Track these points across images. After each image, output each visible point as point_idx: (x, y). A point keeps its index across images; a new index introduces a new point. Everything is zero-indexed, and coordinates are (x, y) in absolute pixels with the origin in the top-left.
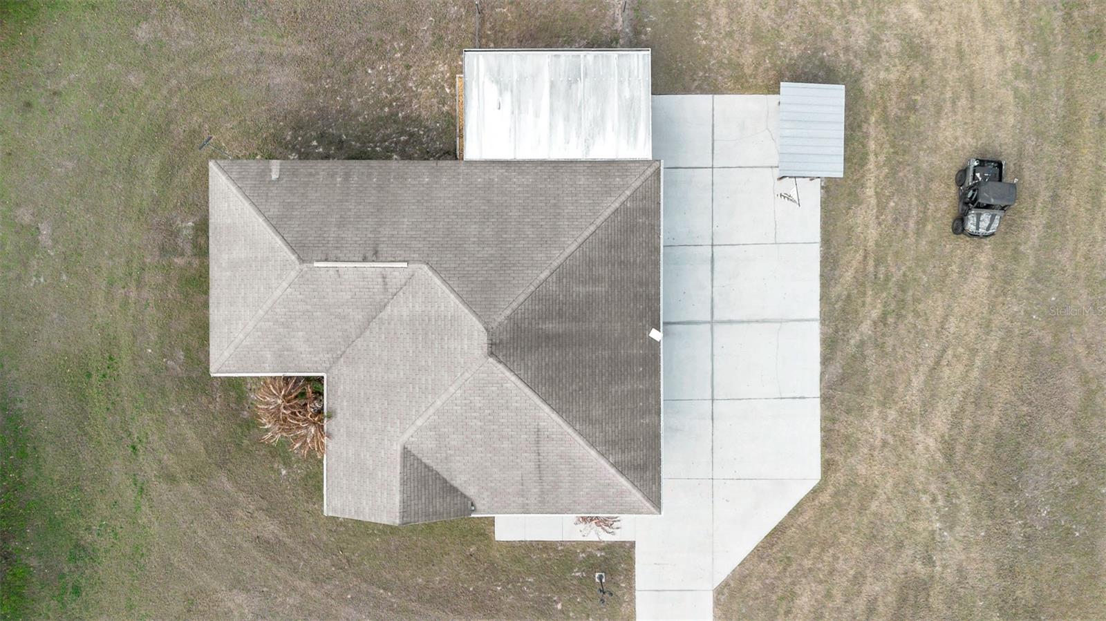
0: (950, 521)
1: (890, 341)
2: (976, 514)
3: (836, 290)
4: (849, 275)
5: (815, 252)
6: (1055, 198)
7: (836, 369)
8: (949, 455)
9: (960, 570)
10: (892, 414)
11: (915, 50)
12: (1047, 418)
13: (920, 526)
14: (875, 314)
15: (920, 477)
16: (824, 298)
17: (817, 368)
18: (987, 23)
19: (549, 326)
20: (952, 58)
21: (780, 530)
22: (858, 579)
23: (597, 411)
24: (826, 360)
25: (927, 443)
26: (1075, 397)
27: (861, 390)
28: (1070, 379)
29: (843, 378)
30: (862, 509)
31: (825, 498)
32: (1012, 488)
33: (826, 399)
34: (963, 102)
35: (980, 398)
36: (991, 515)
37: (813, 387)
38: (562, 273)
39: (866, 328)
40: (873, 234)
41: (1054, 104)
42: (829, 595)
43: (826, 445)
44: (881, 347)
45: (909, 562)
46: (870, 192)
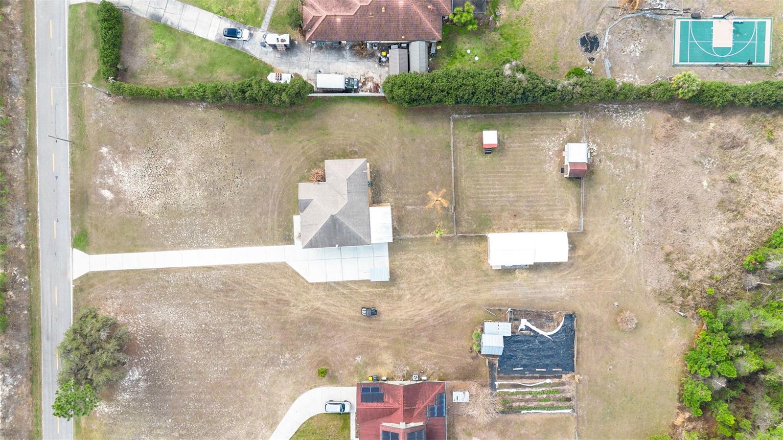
0: (302, 310)
1: (339, 296)
2: (304, 316)
3: (349, 284)
4: (353, 286)
5: (357, 279)
6: (371, 328)
7: (333, 285)
8: (316, 309)
9: (292, 312)
10: (324, 297)
11: (400, 298)
12: (325, 329)
13: (301, 304)
14: (345, 292)
15: (311, 303)
16: (347, 281)
17: (333, 281)
18: (407, 312)
19: (337, 226)
20: (398, 305)
21: (298, 274)
22: (289, 291)
23: (322, 235)
24: (334, 282)
25: (318, 304)
26: (329, 335)
27: (329, 290)
28: (333, 333)
29: (331, 286)
30: (304, 292)
31: (306, 284)
32: (310, 322)
33: (326, 283)
34: (390, 308)
35: (328, 315)
36: (304, 318)
37: (329, 280)
38: (347, 227)
39: (342, 291)
40: (361, 291)
41: (391, 327)
42: (285, 286)
43: (317, 283)
44: (338, 294)
45: (293, 302)
46: (370, 290)
